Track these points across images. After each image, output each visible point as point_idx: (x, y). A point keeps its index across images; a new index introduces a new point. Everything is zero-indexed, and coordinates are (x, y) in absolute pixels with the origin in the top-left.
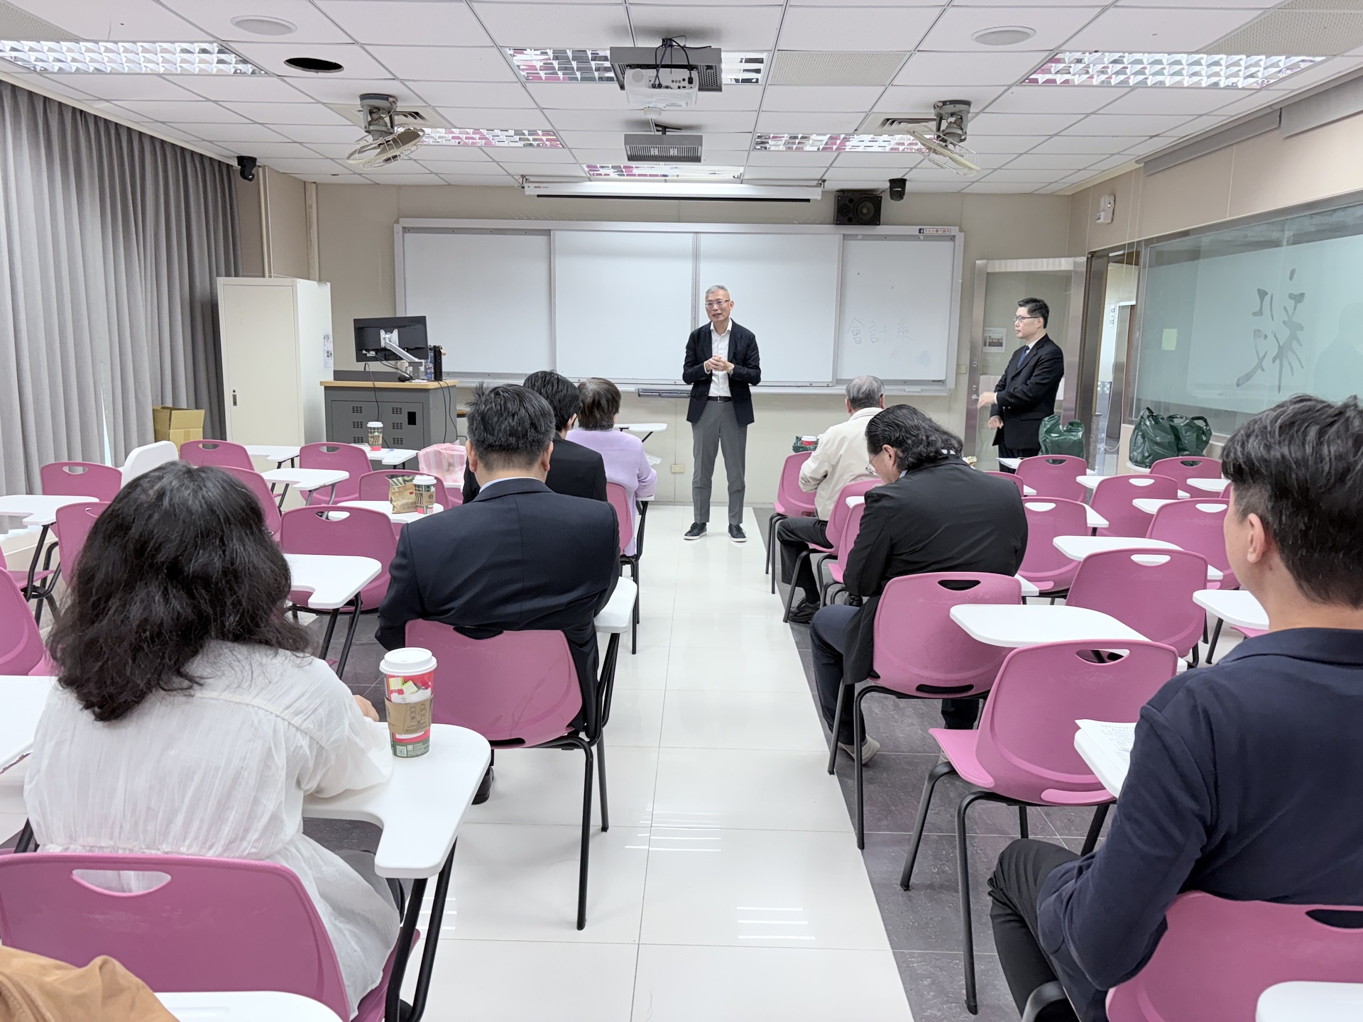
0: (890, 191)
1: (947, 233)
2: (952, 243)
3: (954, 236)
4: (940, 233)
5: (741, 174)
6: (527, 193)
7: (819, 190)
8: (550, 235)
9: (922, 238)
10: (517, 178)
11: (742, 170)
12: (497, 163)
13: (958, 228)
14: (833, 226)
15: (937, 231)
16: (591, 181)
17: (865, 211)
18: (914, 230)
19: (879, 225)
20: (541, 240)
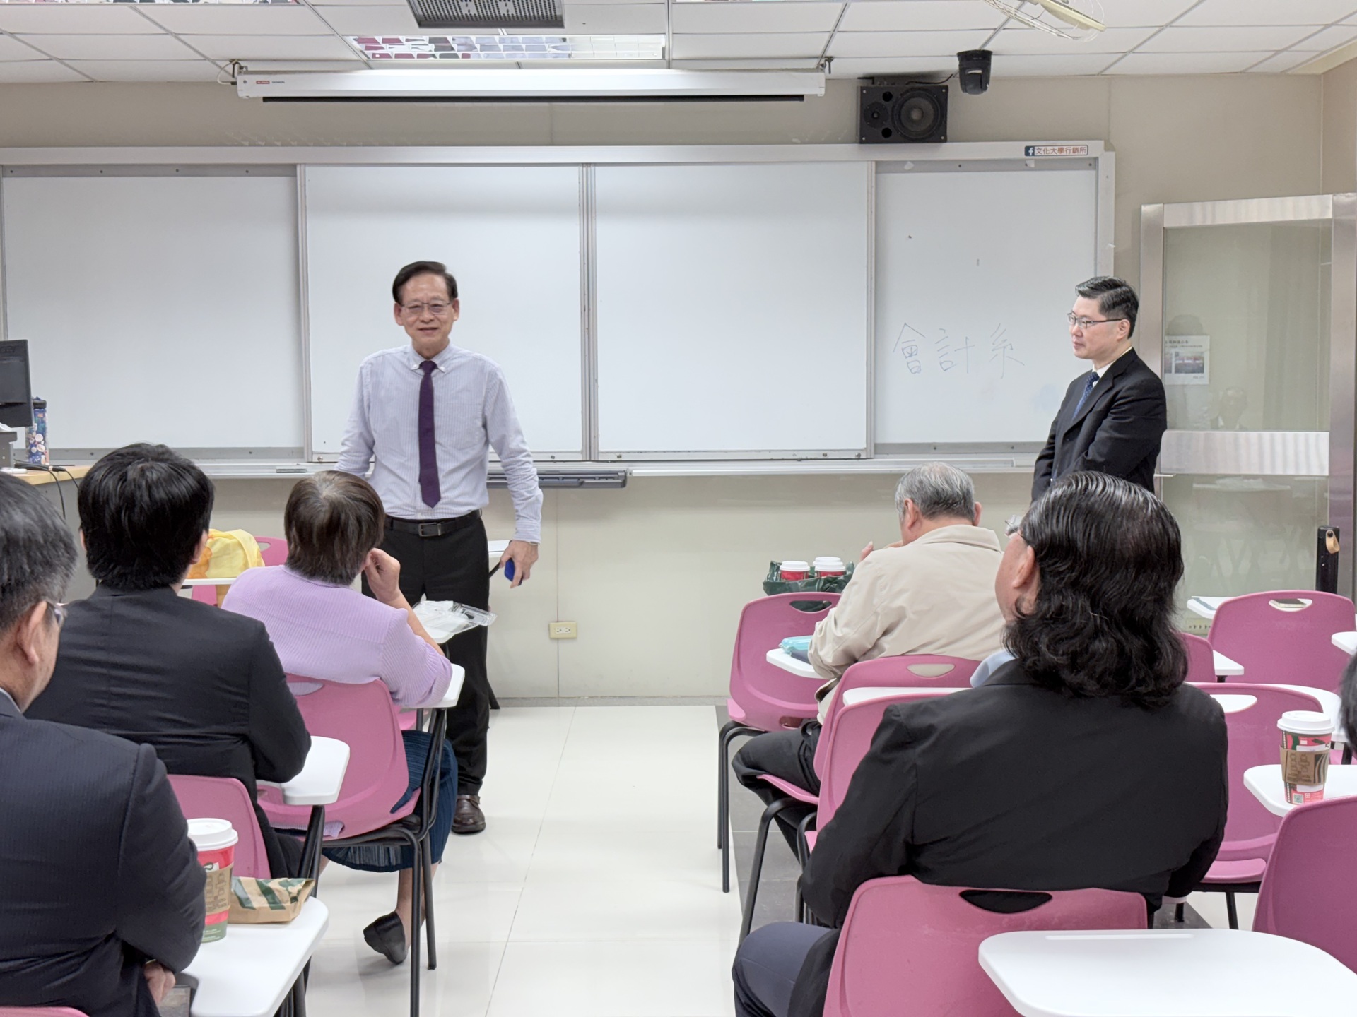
0: (961, 75)
1: (1081, 154)
2: (1094, 172)
3: (1096, 159)
4: (1068, 153)
5: (664, 49)
6: (242, 94)
7: (821, 77)
8: (295, 175)
9: (1032, 165)
10: (222, 64)
11: (662, 40)
12: (176, 36)
13: (1102, 142)
14: (856, 145)
15: (1061, 150)
16: (370, 68)
17: (915, 115)
18: (1015, 150)
19: (945, 141)
20: (279, 184)
